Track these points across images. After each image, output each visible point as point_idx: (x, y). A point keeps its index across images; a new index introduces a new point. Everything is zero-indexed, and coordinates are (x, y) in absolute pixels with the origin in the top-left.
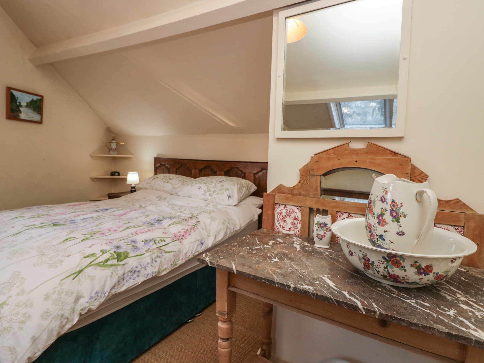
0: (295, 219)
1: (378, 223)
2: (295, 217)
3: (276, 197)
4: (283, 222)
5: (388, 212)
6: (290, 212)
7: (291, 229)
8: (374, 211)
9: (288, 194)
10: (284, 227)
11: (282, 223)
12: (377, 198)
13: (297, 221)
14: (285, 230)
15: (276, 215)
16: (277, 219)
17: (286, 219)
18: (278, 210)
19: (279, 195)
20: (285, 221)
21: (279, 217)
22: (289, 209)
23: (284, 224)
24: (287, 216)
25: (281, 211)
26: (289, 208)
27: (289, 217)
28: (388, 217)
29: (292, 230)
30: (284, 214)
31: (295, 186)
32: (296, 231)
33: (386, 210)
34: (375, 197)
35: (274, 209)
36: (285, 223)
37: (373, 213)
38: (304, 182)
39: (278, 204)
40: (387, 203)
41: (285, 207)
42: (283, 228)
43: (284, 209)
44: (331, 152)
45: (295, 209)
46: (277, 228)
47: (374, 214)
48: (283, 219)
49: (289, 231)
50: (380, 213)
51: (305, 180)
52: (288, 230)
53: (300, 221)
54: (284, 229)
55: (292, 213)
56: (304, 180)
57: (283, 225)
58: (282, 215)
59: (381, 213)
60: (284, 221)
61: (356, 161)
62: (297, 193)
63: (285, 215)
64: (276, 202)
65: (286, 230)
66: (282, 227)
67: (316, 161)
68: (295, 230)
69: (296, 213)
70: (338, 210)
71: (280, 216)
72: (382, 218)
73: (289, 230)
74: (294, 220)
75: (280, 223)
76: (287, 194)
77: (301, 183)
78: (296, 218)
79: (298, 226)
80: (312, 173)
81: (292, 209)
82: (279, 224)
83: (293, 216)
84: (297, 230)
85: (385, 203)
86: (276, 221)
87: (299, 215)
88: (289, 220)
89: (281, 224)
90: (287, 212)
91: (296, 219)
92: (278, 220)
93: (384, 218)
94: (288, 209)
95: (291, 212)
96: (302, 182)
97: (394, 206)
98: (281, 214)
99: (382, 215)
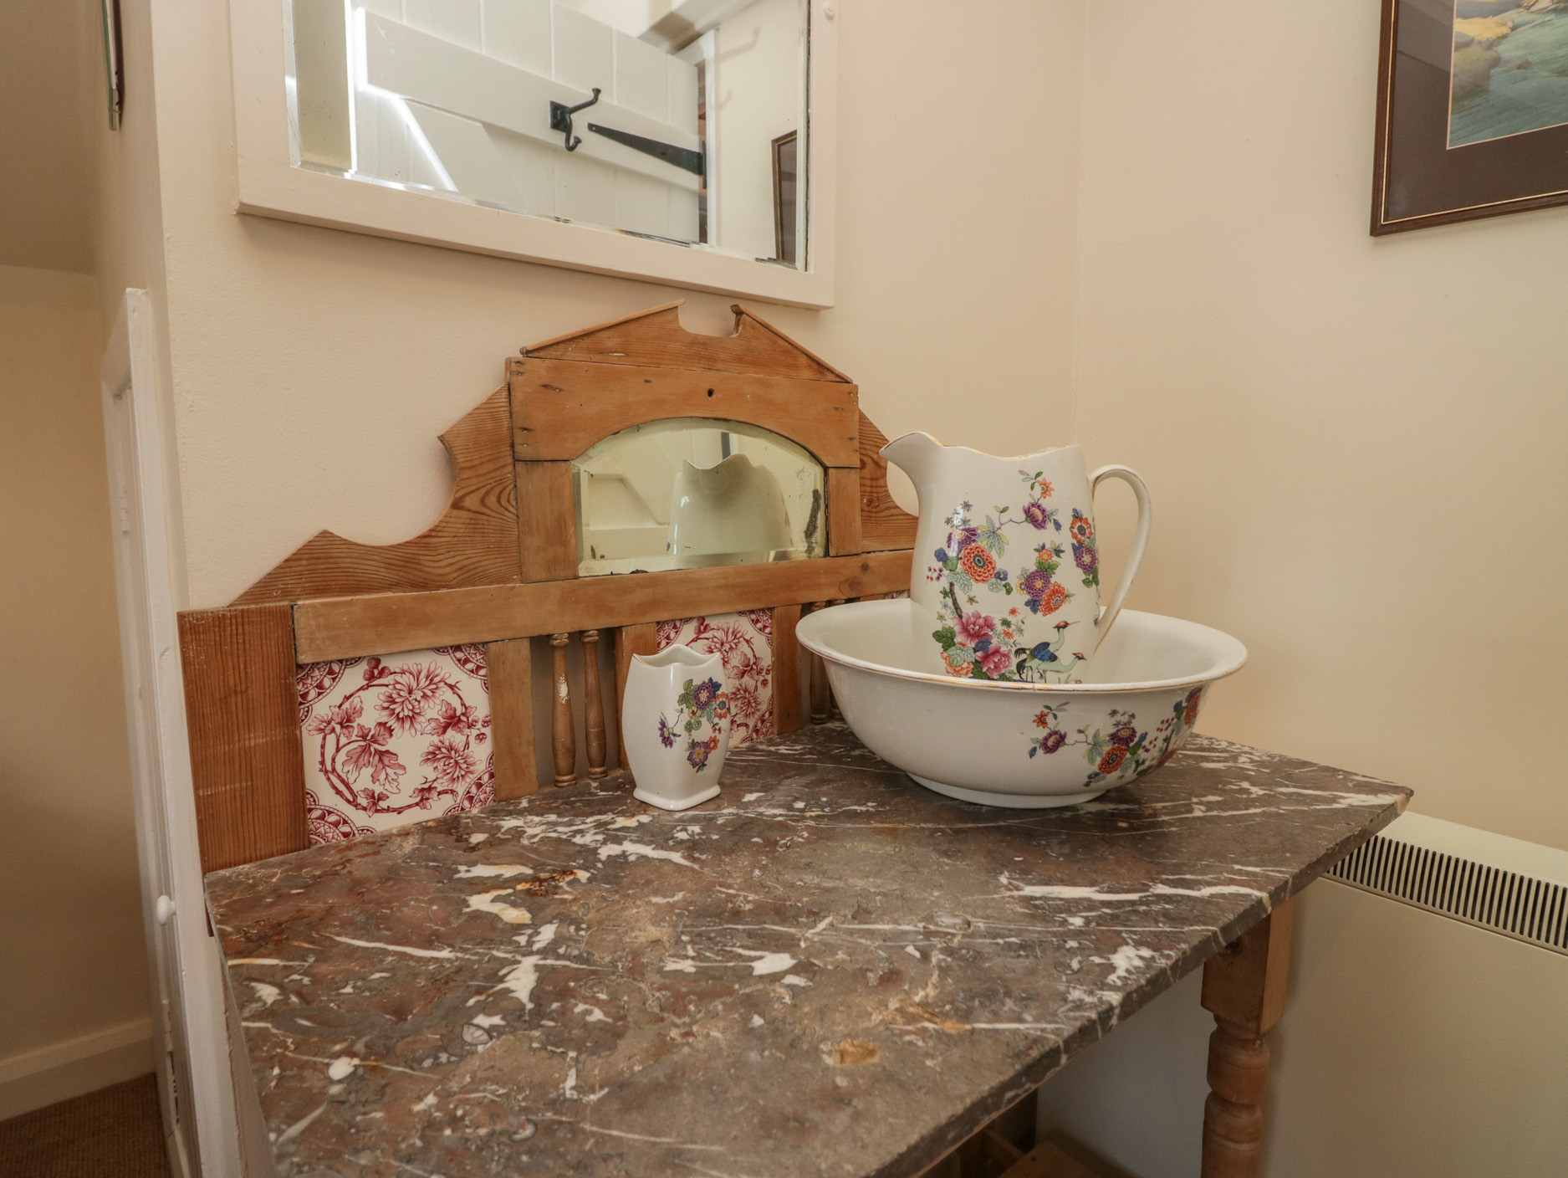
0: (452, 721)
1: (1027, 604)
2: (450, 712)
3: (302, 622)
4: (367, 772)
5: (1068, 556)
6: (410, 692)
7: (430, 789)
8: (1000, 564)
9: (391, 586)
10: (381, 797)
11: (362, 780)
12: (1005, 517)
13: (461, 731)
14: (388, 810)
15: (311, 743)
16: (322, 763)
17: (391, 745)
18: (323, 708)
19: (324, 605)
20: (386, 761)
21: (338, 750)
22: (406, 679)
23: (382, 776)
24: (392, 722)
25: (346, 705)
26: (403, 672)
27: (407, 725)
28: (1067, 574)
29: (440, 793)
30: (369, 719)
31: (431, 530)
32: (461, 788)
33: (1058, 552)
34: (995, 516)
35: (291, 711)
36: (390, 771)
37: (998, 576)
38: (483, 502)
39: (315, 665)
40: (1058, 526)
41: (376, 672)
42: (375, 804)
43: (368, 686)
44: (611, 341)
45: (447, 667)
46: (333, 818)
47: (1001, 576)
48: (365, 750)
49: (418, 807)
50: (1033, 568)
51: (487, 493)
52: (410, 806)
53: (479, 725)
54: (382, 811)
55: (425, 696)
56: (483, 491)
57: (371, 786)
58: (356, 732)
59: (1040, 564)
60: (381, 760)
61: (710, 393)
62: (448, 570)
63: (383, 720)
64: (304, 658)
65: (399, 811)
66: (363, 801)
67: (545, 386)
68: (454, 787)
69: (451, 687)
70: (664, 616)
71: (343, 740)
72: (1047, 580)
73: (418, 799)
74: (444, 732)
75: (351, 781)
76: (380, 589)
77: (469, 510)
78: (453, 717)
79: (470, 760)
80: (524, 450)
81: (423, 675)
82: (338, 792)
83: (433, 711)
84: (471, 779)
85: (1050, 526)
86: (316, 782)
87: (475, 695)
88: (410, 745)
89: (355, 788)
90: (394, 702)
91: (459, 720)
92: (334, 770)
93: (1053, 580)
94: (398, 678)
95: (418, 695)
96: (471, 502)
97: (1082, 530)
98: (346, 722)
99: (1044, 571)
